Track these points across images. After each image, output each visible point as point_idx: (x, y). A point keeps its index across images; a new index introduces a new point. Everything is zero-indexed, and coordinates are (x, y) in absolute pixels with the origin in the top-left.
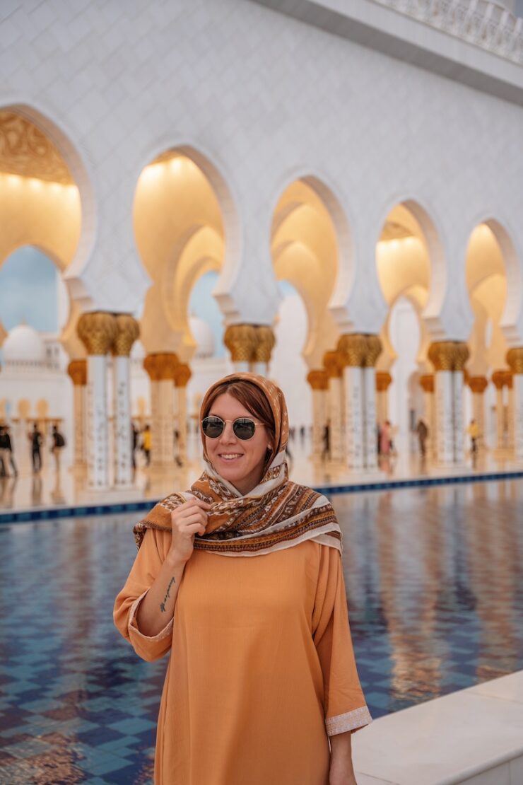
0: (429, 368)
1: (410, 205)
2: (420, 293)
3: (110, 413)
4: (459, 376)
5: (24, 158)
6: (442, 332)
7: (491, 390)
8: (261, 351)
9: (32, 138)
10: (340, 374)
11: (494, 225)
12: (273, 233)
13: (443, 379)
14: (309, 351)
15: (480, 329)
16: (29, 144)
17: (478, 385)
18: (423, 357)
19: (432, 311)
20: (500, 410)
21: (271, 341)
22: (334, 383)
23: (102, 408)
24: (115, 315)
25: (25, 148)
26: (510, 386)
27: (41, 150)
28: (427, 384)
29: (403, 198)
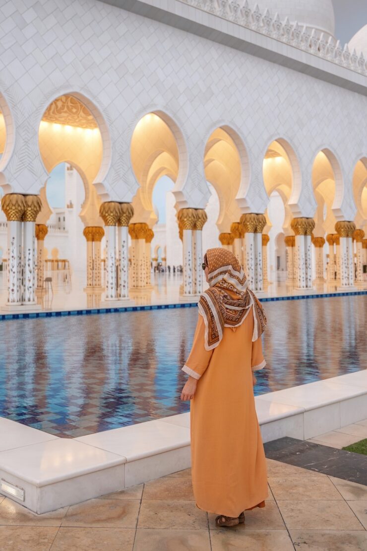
0: (291, 233)
1: (281, 141)
2: (284, 188)
3: (117, 257)
4: (309, 237)
5: (65, 115)
6: (300, 212)
7: (326, 245)
8: (198, 224)
9: (70, 104)
10: (241, 235)
11: (327, 152)
12: (205, 155)
13: (300, 239)
14: (220, 222)
15: (320, 211)
16: (68, 107)
17: (319, 242)
18: (288, 225)
19: (293, 200)
20: (332, 257)
21: (204, 218)
22: (237, 241)
23: (113, 255)
24: (120, 203)
25: (66, 109)
26: (338, 243)
27: (74, 110)
28: (290, 242)
29: (276, 138)
